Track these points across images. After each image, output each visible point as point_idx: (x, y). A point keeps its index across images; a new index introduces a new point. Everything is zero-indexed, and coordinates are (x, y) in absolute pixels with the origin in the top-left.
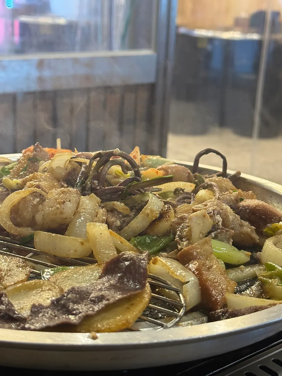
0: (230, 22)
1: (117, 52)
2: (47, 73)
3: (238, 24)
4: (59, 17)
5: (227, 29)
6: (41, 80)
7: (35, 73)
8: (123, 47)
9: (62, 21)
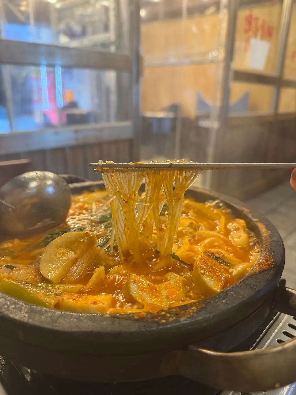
1: (113, 124)
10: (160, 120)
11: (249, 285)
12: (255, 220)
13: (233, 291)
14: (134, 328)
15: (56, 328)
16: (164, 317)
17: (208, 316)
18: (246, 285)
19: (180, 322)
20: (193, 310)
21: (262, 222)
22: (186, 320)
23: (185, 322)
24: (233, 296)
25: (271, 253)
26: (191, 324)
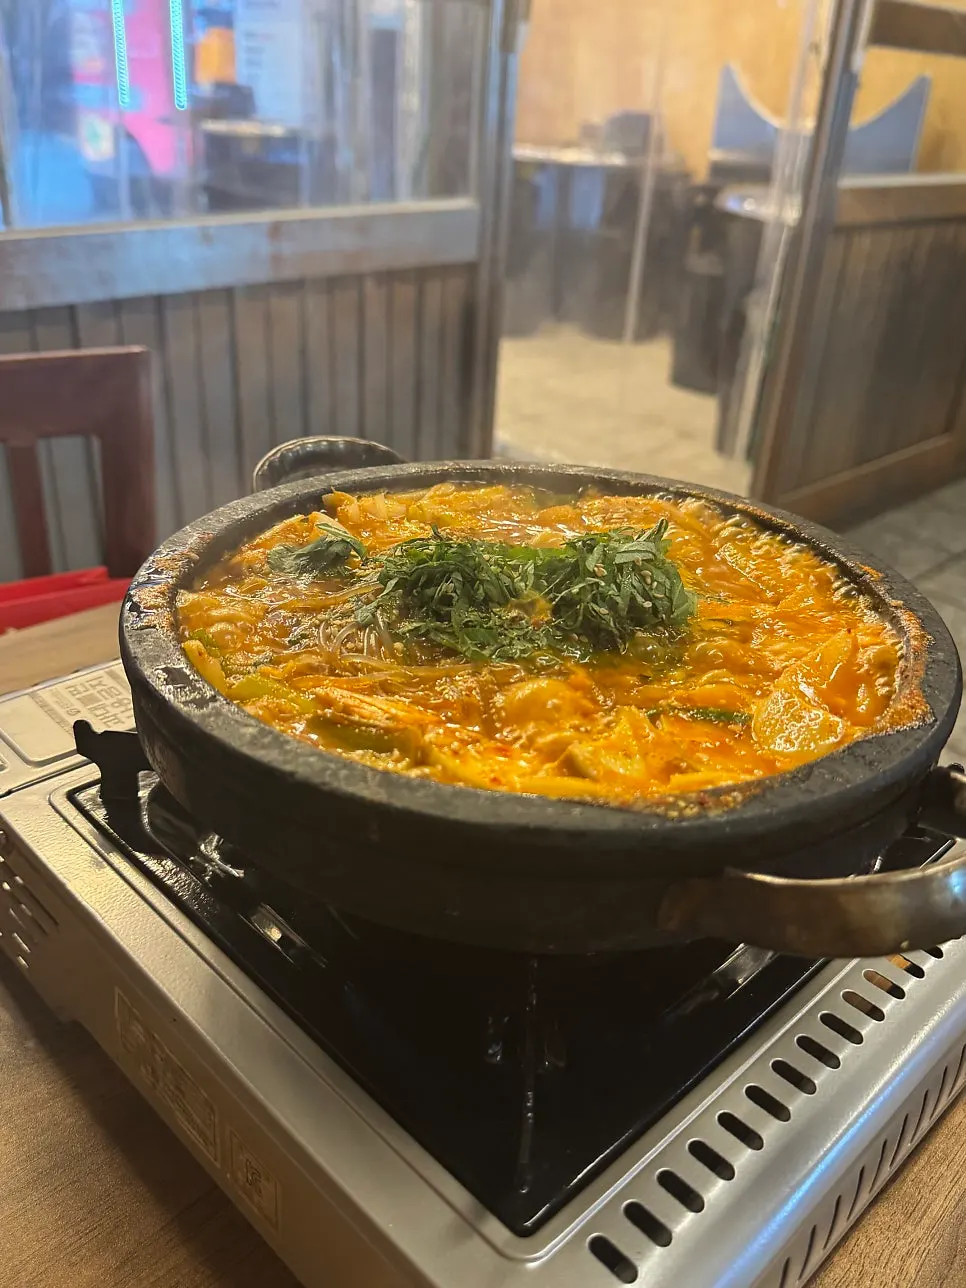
0: (572, 132)
1: (407, 204)
2: (287, 248)
3: (589, 134)
4: (272, 122)
5: (568, 145)
6: (277, 260)
7: (265, 248)
8: (416, 192)
9: (277, 131)
10: (567, 172)
11: (864, 757)
12: (894, 603)
13: (822, 767)
14: (614, 822)
15: (452, 816)
16: (673, 806)
17: (768, 811)
18: (855, 757)
19: (706, 816)
20: (735, 798)
21: (911, 610)
22: (720, 816)
23: (719, 819)
24: (824, 777)
25: (924, 691)
26: (732, 823)
